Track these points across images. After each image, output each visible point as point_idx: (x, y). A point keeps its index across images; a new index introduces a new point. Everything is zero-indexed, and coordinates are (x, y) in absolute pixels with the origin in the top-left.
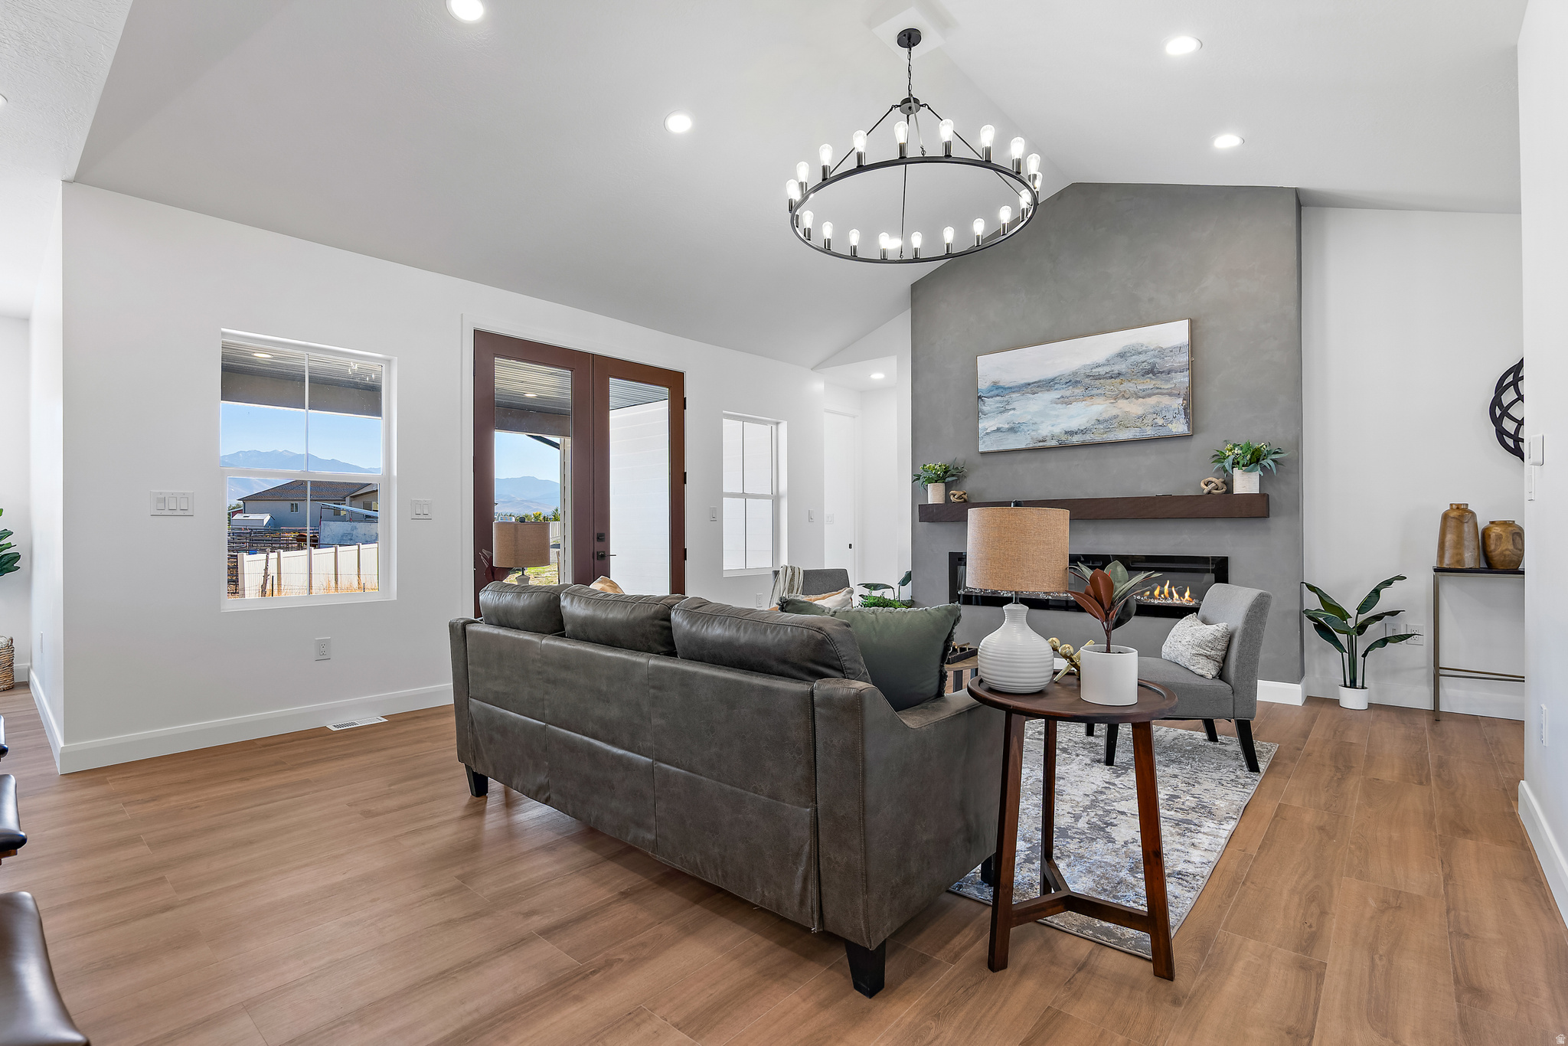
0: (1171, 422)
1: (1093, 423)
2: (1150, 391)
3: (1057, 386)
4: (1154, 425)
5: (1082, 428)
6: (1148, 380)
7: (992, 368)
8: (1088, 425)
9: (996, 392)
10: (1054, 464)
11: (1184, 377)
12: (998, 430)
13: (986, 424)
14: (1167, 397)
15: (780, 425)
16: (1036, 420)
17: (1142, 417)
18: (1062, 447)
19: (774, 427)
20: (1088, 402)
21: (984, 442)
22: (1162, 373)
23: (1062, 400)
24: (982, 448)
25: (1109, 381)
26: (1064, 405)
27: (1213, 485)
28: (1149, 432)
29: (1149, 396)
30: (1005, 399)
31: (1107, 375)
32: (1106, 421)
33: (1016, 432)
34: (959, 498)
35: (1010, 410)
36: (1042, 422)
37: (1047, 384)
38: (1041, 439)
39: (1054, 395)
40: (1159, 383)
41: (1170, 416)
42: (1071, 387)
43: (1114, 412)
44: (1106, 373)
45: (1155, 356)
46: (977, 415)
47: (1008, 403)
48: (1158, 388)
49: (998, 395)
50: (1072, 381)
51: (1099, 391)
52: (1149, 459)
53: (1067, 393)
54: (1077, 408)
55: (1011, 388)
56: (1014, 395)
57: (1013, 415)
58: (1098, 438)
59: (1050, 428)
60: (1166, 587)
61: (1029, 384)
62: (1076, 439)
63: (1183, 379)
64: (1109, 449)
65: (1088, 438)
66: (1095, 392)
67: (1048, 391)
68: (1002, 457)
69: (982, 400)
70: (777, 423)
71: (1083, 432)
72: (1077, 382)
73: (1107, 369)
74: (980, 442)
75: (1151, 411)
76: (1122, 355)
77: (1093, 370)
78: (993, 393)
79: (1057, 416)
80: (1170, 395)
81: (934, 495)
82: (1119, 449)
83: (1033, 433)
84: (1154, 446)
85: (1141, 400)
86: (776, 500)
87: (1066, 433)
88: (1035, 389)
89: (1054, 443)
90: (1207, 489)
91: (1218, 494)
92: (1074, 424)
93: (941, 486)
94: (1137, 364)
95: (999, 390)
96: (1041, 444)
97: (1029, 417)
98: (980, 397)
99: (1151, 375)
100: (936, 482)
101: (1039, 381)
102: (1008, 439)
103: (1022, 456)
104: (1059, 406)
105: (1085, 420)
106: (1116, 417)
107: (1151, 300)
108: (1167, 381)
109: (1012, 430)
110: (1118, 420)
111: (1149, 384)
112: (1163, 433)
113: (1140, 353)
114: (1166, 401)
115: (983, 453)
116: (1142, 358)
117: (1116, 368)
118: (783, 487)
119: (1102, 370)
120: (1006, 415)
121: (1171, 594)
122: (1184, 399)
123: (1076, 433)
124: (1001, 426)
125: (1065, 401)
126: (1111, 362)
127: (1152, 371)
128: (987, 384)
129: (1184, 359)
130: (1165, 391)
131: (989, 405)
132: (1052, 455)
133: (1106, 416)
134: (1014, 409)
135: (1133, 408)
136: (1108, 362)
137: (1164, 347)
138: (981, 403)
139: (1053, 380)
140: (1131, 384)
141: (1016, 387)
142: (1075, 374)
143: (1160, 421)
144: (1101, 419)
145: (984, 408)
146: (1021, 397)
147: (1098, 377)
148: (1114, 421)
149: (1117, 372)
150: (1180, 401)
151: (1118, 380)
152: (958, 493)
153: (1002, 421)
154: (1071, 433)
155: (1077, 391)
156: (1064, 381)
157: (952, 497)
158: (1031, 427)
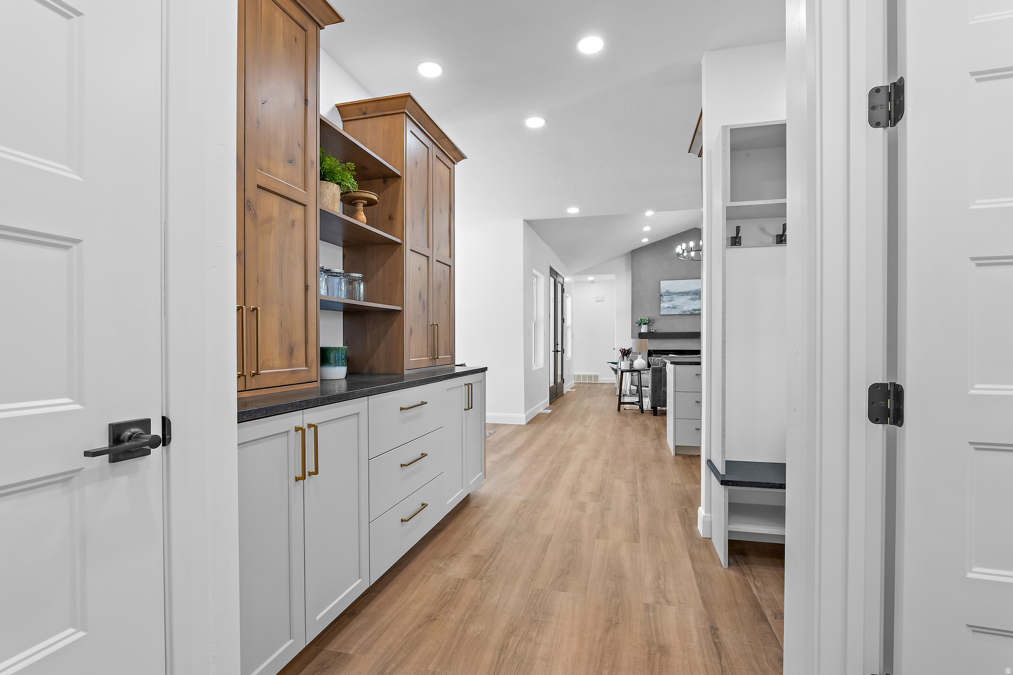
3: (689, 294)
7: (665, 285)
9: (668, 294)
10: (688, 320)
12: (668, 307)
13: (664, 305)
16: (682, 305)
18: (692, 315)
21: (663, 311)
24: (662, 313)
34: (654, 330)
35: (673, 300)
36: (685, 306)
37: (686, 293)
38: (684, 311)
39: (689, 297)
46: (660, 301)
47: (672, 298)
53: (694, 297)
54: (697, 302)
55: (674, 293)
56: (674, 296)
57: (674, 302)
59: (688, 308)
61: (680, 293)
68: (669, 317)
72: (697, 293)
74: (661, 311)
78: (666, 294)
79: (690, 304)
81: (644, 329)
83: (681, 309)
87: (693, 310)
88: (682, 295)
89: (689, 313)
92: (696, 307)
93: (646, 326)
95: (668, 293)
96: (684, 313)
97: (680, 304)
98: (661, 295)
101: (684, 292)
102: (672, 311)
103: (676, 316)
109: (674, 308)
115: (661, 315)
120: (671, 302)
125: (693, 299)
128: (664, 291)
131: (665, 298)
132: (688, 317)
134: (675, 300)
138: (662, 297)
139: (689, 292)
141: (676, 293)
145: (663, 299)
146: (678, 297)
153: (670, 304)
154: (695, 310)
155: (697, 297)
156: (693, 293)
157: (651, 330)
158: (680, 307)
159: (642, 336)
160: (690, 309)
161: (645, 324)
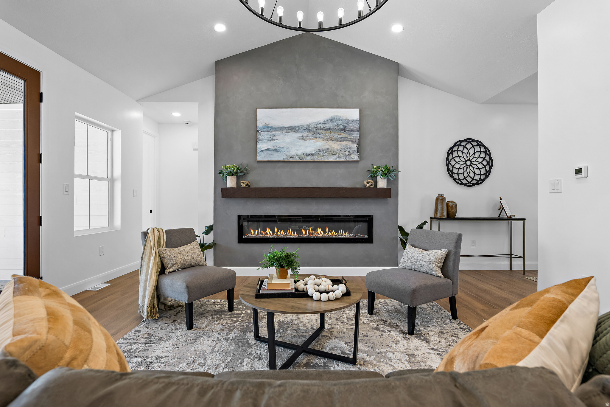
1: (317, 151)
2: (343, 139)
3: (300, 130)
4: (345, 155)
5: (312, 153)
6: (342, 133)
8: (315, 152)
9: (267, 129)
10: (297, 170)
11: (357, 134)
12: (268, 149)
13: (260, 146)
14: (351, 142)
15: (115, 133)
16: (288, 146)
17: (340, 150)
18: (302, 161)
19: (110, 133)
20: (315, 140)
21: (260, 155)
22: (348, 131)
23: (302, 138)
24: (259, 159)
25: (325, 131)
26: (303, 140)
27: (370, 184)
28: (343, 158)
29: (343, 141)
30: (273, 134)
31: (324, 129)
32: (323, 150)
34: (247, 185)
35: (275, 139)
36: (292, 148)
37: (295, 129)
38: (291, 156)
39: (299, 135)
40: (347, 136)
41: (351, 151)
42: (307, 132)
44: (324, 127)
45: (345, 123)
46: (256, 141)
47: (274, 136)
48: (346, 138)
49: (268, 131)
50: (307, 129)
51: (320, 136)
52: (341, 170)
53: (305, 135)
54: (309, 142)
55: (275, 128)
56: (277, 132)
57: (276, 142)
58: (319, 158)
59: (296, 151)
61: (285, 128)
62: (309, 158)
63: (357, 135)
64: (323, 165)
65: (315, 158)
66: (318, 136)
67: (295, 132)
68: (269, 165)
69: (259, 133)
70: (113, 131)
71: (313, 155)
72: (309, 130)
73: (324, 125)
74: (258, 155)
75: (344, 148)
76: (331, 120)
77: (318, 125)
78: (265, 129)
79: (300, 146)
80: (352, 141)
81: (231, 182)
82: (328, 165)
83: (287, 153)
84: (343, 164)
85: (339, 142)
86: (111, 182)
87: (304, 154)
88: (289, 131)
89: (298, 159)
90: (368, 185)
91: (372, 187)
92: (308, 150)
93: (235, 178)
94: (338, 125)
95: (268, 128)
96: (291, 159)
98: (258, 131)
99: (343, 131)
100: (233, 175)
101: (291, 127)
102: (274, 155)
103: (280, 164)
104: (301, 140)
105: (313, 149)
106: (328, 149)
107: (342, 97)
108: (351, 135)
109: (276, 150)
110: (329, 150)
111: (343, 135)
112: (348, 158)
113: (339, 120)
114: (350, 144)
115: (258, 161)
116: (340, 123)
117: (329, 126)
118: (117, 172)
119: (322, 126)
122: (357, 144)
123: (309, 155)
124: (269, 147)
125: (303, 138)
126: (326, 123)
127: (344, 130)
129: (357, 126)
130: (349, 140)
131: (263, 136)
132: (296, 165)
133: (323, 148)
134: (277, 139)
135: (336, 146)
136: (325, 122)
137: (349, 119)
138: (258, 134)
139: (298, 127)
140: (335, 134)
141: (278, 128)
142: (309, 125)
143: (347, 153)
144: (321, 149)
145: (260, 137)
146: (282, 134)
147: (320, 129)
148: (327, 151)
149: (328, 127)
150: (356, 145)
151: (329, 132)
152: (246, 183)
153: (270, 145)
155: (310, 134)
156: (303, 128)
157: (242, 184)
158: (286, 150)
159: (228, 193)
160: (300, 153)
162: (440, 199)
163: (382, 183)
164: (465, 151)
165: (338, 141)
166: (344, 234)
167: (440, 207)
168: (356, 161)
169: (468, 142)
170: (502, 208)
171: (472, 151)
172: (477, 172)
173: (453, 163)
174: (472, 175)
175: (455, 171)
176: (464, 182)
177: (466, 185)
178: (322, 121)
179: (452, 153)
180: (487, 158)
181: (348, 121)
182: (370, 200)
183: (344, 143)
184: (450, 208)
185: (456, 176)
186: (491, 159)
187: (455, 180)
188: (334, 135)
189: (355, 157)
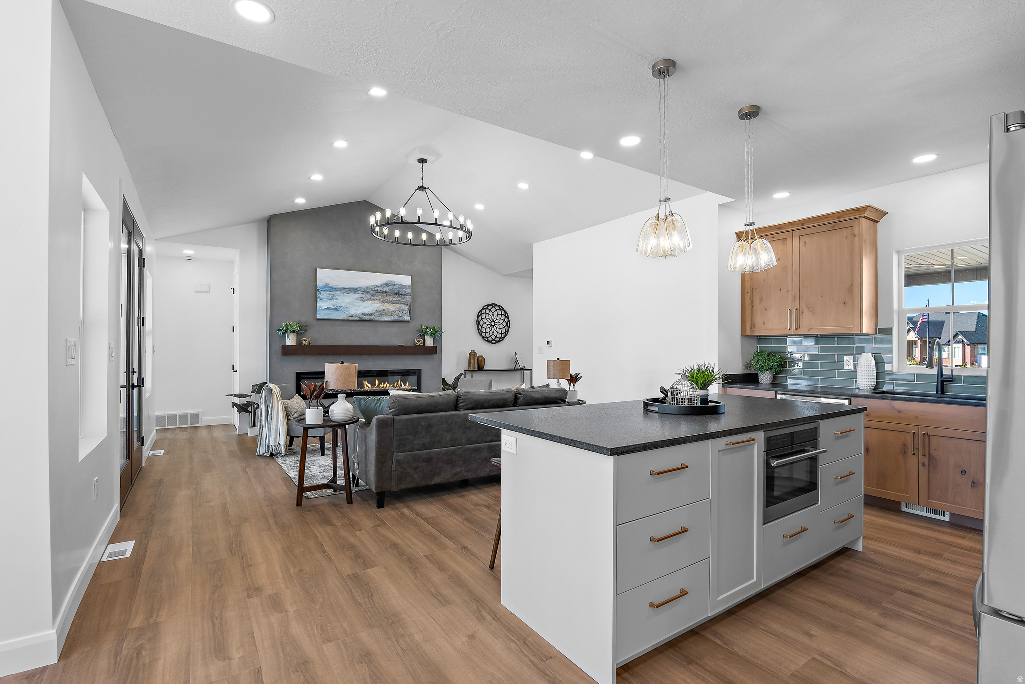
0: (405, 316)
4: (399, 316)
7: (325, 276)
8: (372, 312)
9: (327, 289)
10: (355, 328)
12: (328, 308)
13: (320, 305)
14: (404, 305)
16: (348, 306)
17: (394, 312)
18: (361, 321)
20: (372, 302)
21: (320, 314)
24: (318, 317)
27: (420, 342)
28: (397, 319)
32: (380, 311)
33: (338, 311)
34: (307, 342)
37: (354, 290)
39: (358, 296)
41: (404, 313)
43: (384, 308)
45: (399, 288)
46: (315, 299)
50: (366, 291)
51: (377, 298)
52: (395, 329)
53: (364, 296)
54: (367, 303)
56: (337, 292)
57: (337, 302)
58: (376, 319)
59: (355, 311)
60: (399, 382)
61: (345, 289)
62: (367, 318)
63: (409, 299)
64: (379, 324)
65: (372, 318)
66: (375, 298)
67: (355, 293)
68: (328, 322)
71: (370, 315)
73: (381, 289)
74: (318, 314)
76: (387, 284)
77: (375, 288)
79: (359, 306)
80: (405, 304)
81: (291, 341)
82: (383, 324)
84: (397, 325)
87: (362, 314)
88: (348, 292)
89: (357, 318)
90: (419, 344)
91: (422, 345)
92: (366, 311)
93: (294, 335)
94: (393, 289)
95: (328, 288)
96: (350, 318)
97: (345, 304)
98: (318, 290)
103: (338, 323)
105: (371, 310)
108: (404, 299)
109: (336, 309)
111: (397, 299)
112: (401, 319)
113: (394, 285)
114: (403, 307)
115: (317, 319)
116: (395, 287)
117: (385, 289)
119: (379, 289)
120: (333, 302)
121: (401, 385)
124: (330, 307)
125: (363, 300)
126: (383, 286)
127: (398, 294)
128: (322, 284)
131: (323, 295)
132: (354, 324)
133: (380, 309)
134: (337, 299)
135: (391, 308)
136: (381, 286)
138: (318, 294)
139: (357, 289)
140: (390, 298)
141: (337, 289)
142: (367, 288)
143: (401, 315)
145: (320, 296)
146: (341, 294)
147: (377, 292)
149: (384, 291)
152: (307, 340)
154: (365, 315)
155: (368, 296)
156: (362, 290)
157: (303, 341)
158: (346, 310)
159: (287, 351)
160: (358, 313)
161: (294, 332)
162: (473, 354)
163: (430, 342)
164: (491, 314)
165: (393, 303)
166: (403, 385)
167: (472, 361)
168: (408, 322)
169: (493, 307)
170: (516, 361)
171: (495, 314)
172: (499, 331)
173: (482, 323)
174: (495, 334)
175: (483, 330)
176: (490, 339)
177: (491, 342)
178: (379, 285)
179: (481, 315)
180: (507, 320)
181: (402, 286)
182: (419, 356)
183: (398, 306)
184: (480, 362)
185: (484, 335)
186: (509, 321)
187: (483, 338)
188: (388, 298)
189: (407, 318)
